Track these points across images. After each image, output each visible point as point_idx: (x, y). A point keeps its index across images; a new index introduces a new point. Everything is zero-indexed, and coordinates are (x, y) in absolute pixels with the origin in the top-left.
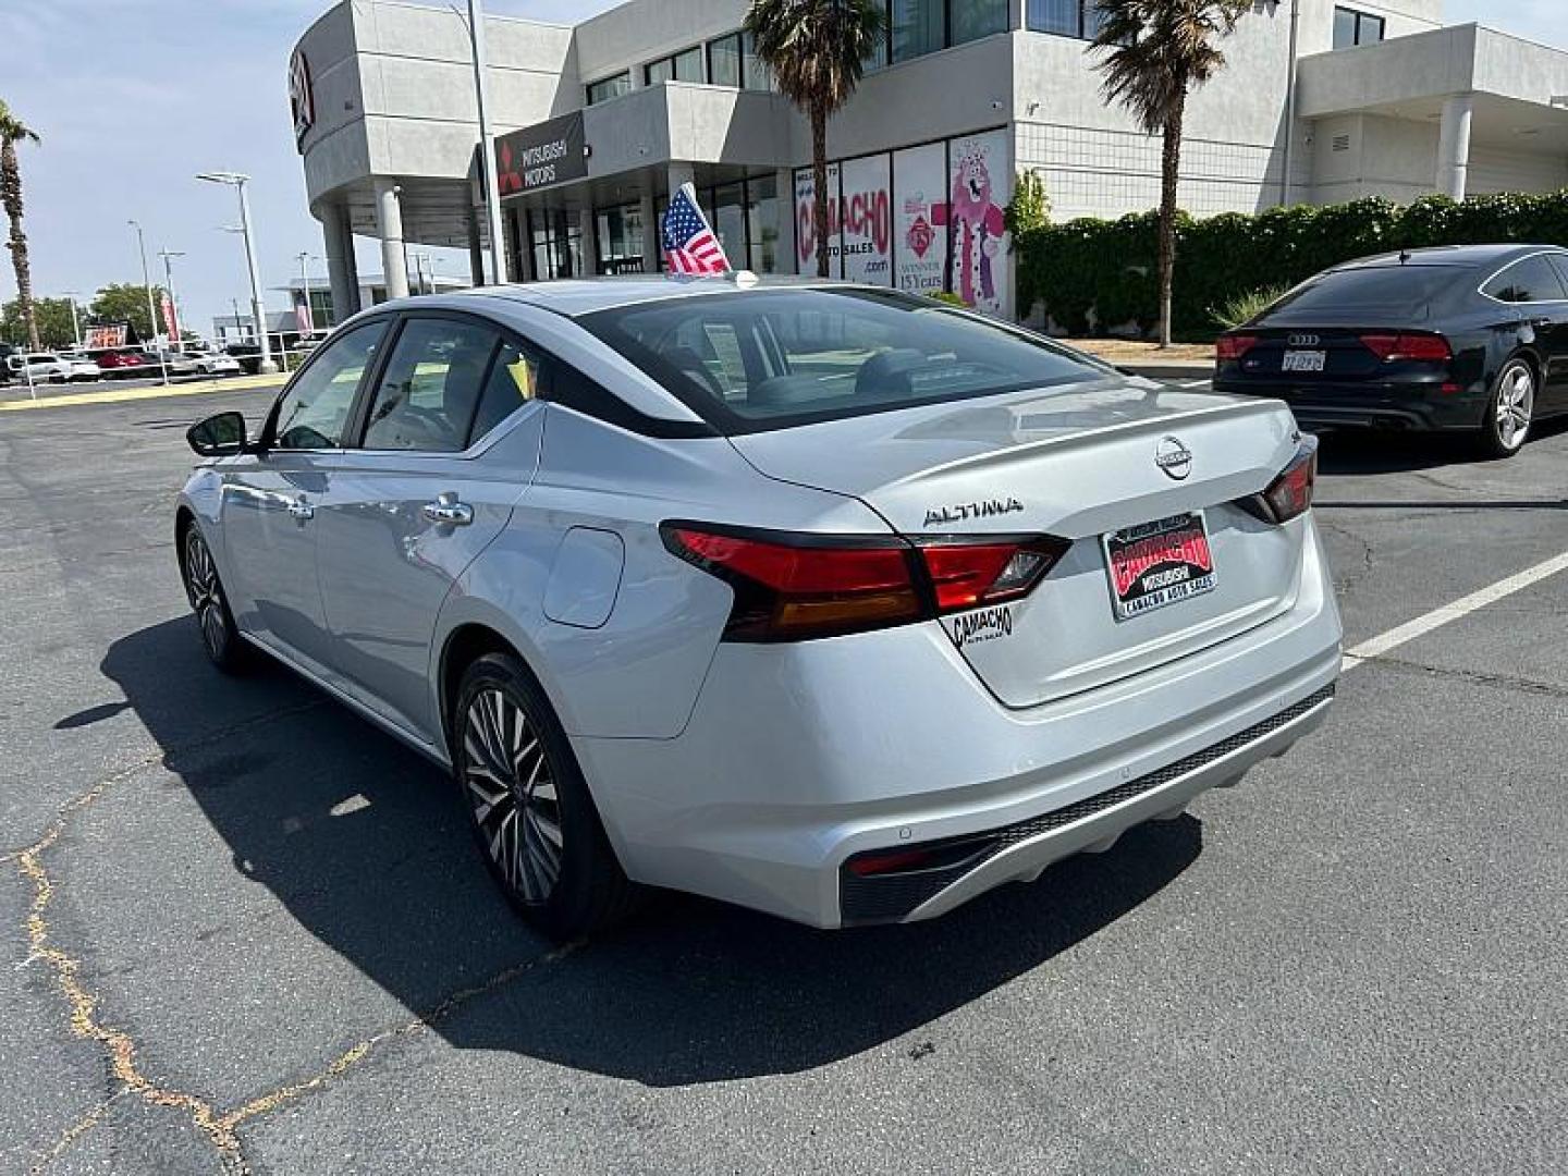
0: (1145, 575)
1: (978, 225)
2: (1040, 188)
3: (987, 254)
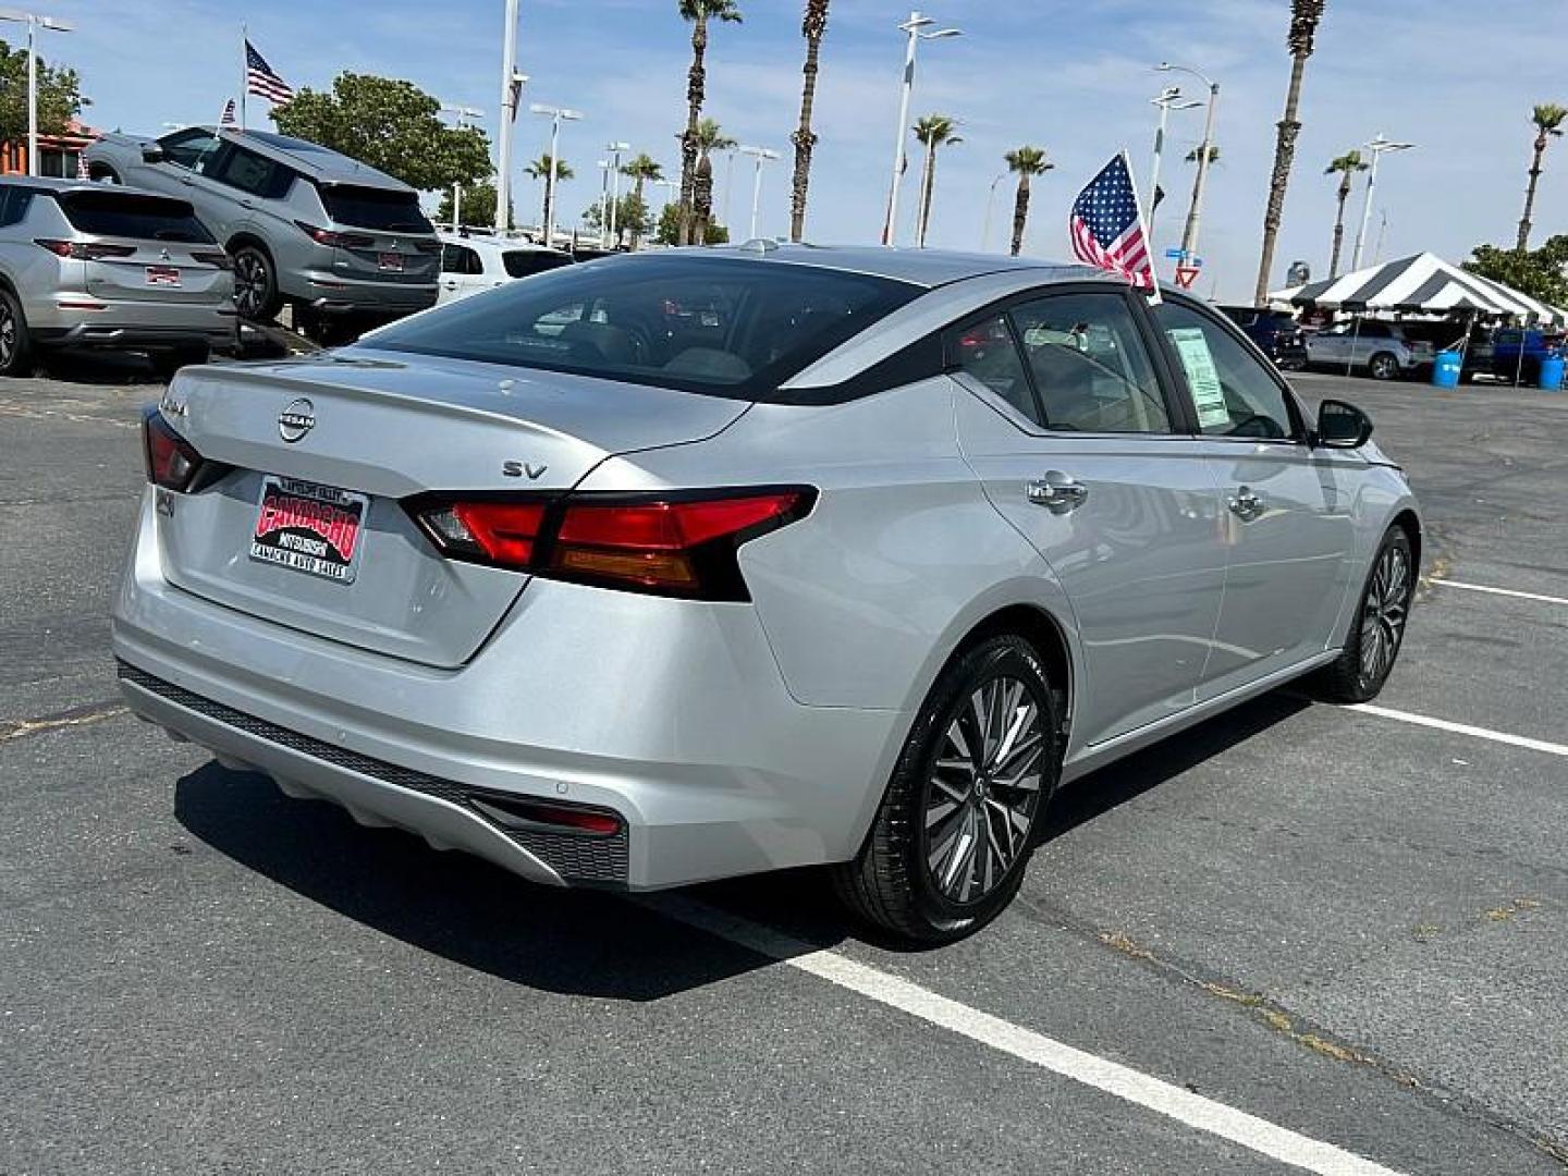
0: (286, 530)
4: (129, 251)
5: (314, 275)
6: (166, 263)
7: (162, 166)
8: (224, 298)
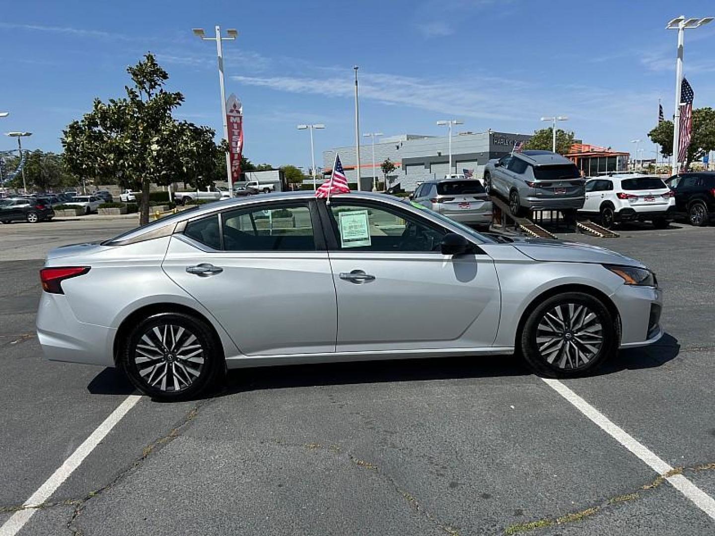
4: (453, 199)
5: (530, 199)
6: (464, 201)
7: (499, 168)
8: (487, 210)
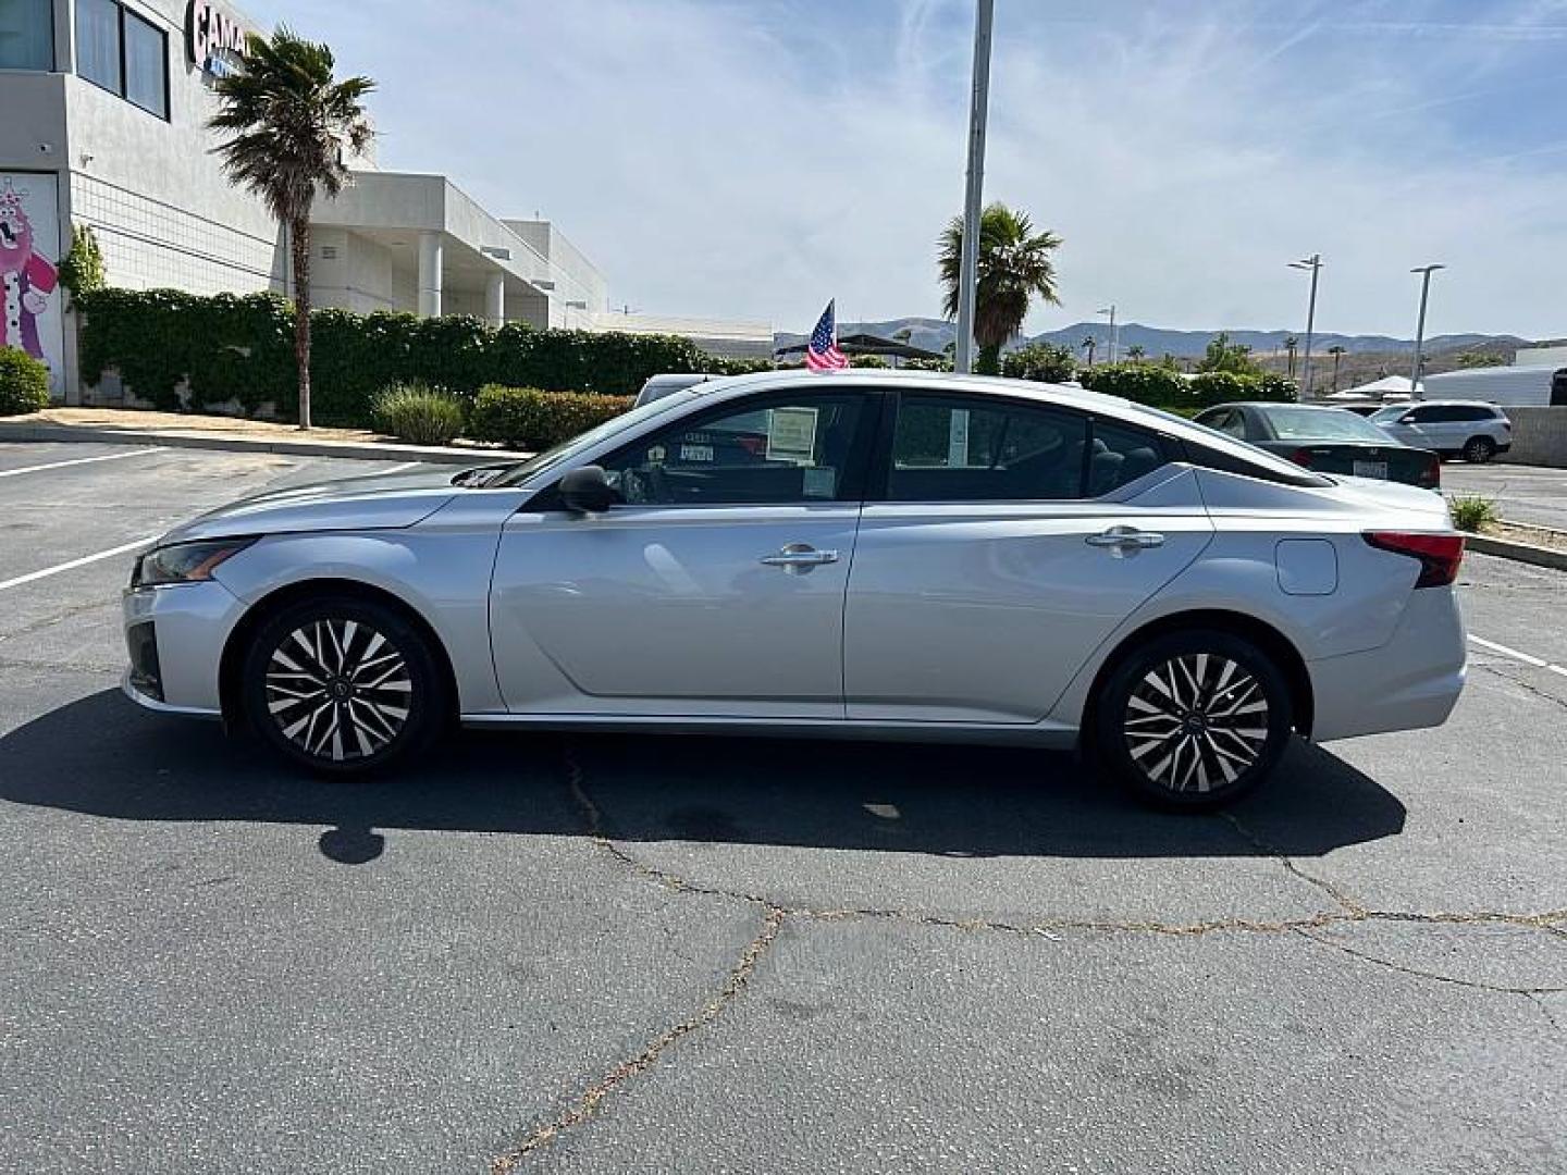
1: (15, 275)
2: (96, 247)
3: (31, 309)
